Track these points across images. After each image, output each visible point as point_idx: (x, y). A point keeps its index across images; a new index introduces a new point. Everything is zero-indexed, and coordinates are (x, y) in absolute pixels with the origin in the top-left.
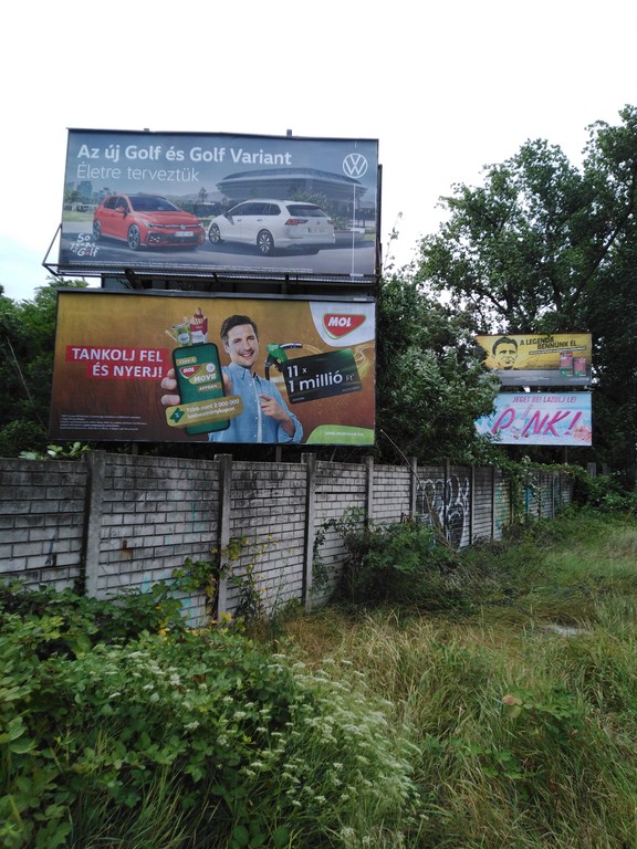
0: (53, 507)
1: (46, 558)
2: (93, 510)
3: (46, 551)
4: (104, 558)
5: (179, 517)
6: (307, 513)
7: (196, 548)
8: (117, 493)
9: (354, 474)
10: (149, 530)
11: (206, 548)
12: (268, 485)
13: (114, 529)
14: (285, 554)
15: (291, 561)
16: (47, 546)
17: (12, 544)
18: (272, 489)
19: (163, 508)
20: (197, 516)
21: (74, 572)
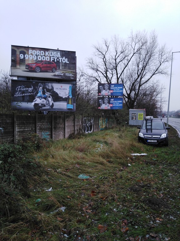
2: (36, 122)
4: (38, 129)
5: (47, 124)
6: (65, 123)
8: (39, 120)
9: (72, 117)
13: (39, 125)
18: (59, 119)
19: (44, 122)
21: (34, 131)
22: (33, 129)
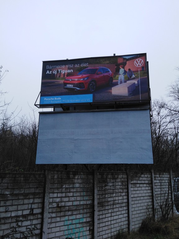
0: (32, 190)
1: (29, 210)
2: (46, 191)
3: (30, 208)
4: (50, 210)
5: (78, 194)
6: (128, 192)
7: (85, 207)
8: (55, 185)
9: (146, 176)
10: (67, 199)
11: (89, 206)
13: (54, 199)
14: (120, 209)
16: (30, 206)
17: (18, 205)
18: (113, 182)
19: (72, 190)
20: (85, 193)
21: (40, 216)
22: (35, 211)
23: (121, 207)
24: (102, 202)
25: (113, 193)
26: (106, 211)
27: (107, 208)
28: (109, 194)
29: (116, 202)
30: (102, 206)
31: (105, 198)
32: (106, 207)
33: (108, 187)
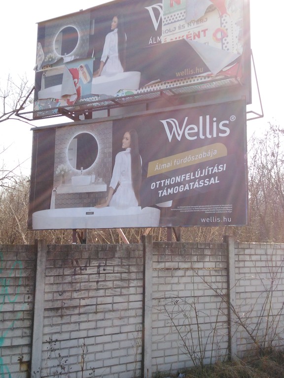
7: (7, 316)
11: (20, 315)
12: (95, 263)
14: (117, 322)
15: (125, 329)
18: (99, 267)
20: (8, 290)
23: (121, 318)
24: (62, 308)
25: (97, 289)
26: (72, 325)
27: (74, 319)
28: (83, 292)
29: (104, 308)
30: (62, 316)
31: (71, 299)
32: (73, 317)
33: (80, 276)
